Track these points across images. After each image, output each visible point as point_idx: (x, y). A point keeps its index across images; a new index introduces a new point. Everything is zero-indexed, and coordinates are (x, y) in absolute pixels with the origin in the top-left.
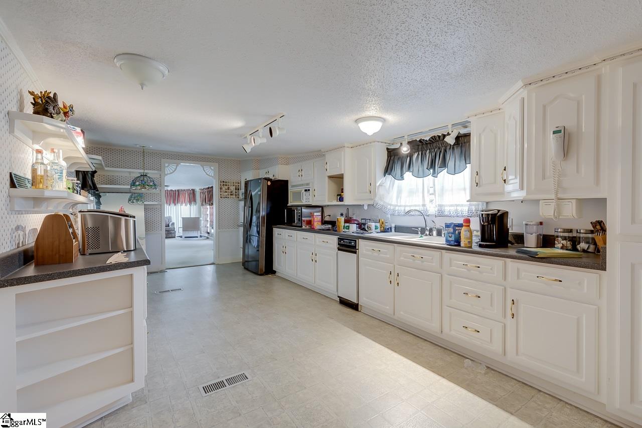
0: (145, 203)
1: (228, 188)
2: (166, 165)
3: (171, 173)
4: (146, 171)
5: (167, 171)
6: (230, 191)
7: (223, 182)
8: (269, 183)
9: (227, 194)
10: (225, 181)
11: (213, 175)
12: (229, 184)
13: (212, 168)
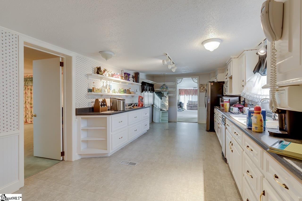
0: (169, 95)
1: (204, 88)
2: (178, 79)
3: (180, 83)
4: (165, 83)
5: (178, 82)
6: (204, 89)
7: (201, 85)
8: (212, 84)
9: (203, 90)
10: (202, 84)
11: (197, 82)
12: (204, 85)
13: (197, 79)
